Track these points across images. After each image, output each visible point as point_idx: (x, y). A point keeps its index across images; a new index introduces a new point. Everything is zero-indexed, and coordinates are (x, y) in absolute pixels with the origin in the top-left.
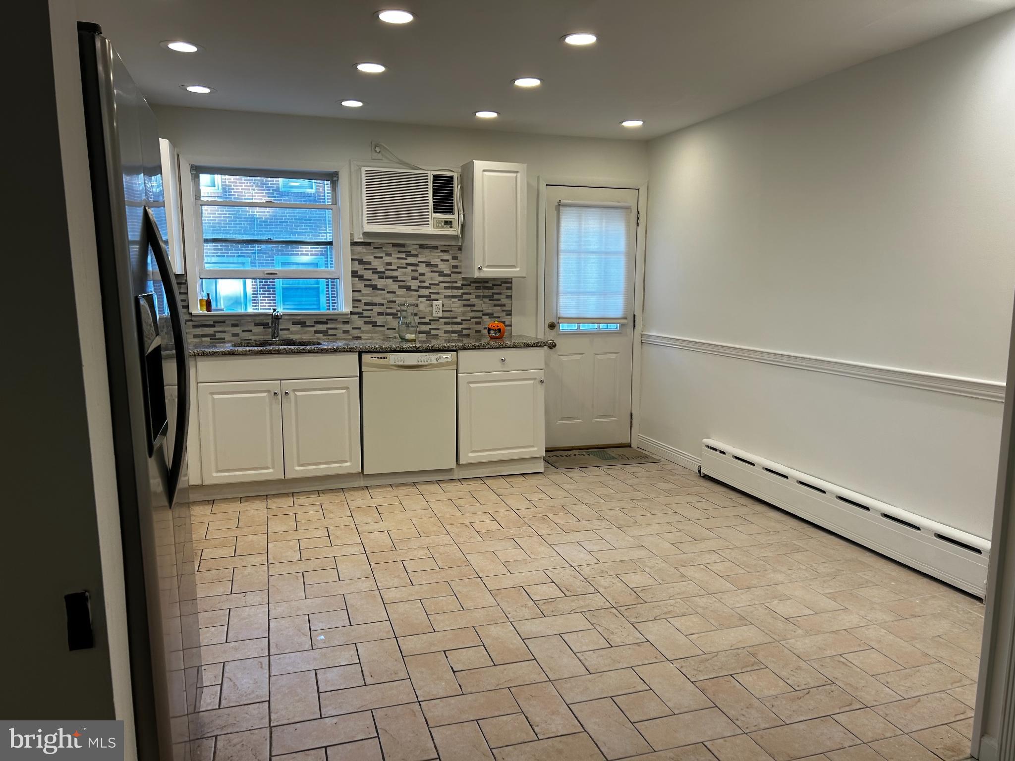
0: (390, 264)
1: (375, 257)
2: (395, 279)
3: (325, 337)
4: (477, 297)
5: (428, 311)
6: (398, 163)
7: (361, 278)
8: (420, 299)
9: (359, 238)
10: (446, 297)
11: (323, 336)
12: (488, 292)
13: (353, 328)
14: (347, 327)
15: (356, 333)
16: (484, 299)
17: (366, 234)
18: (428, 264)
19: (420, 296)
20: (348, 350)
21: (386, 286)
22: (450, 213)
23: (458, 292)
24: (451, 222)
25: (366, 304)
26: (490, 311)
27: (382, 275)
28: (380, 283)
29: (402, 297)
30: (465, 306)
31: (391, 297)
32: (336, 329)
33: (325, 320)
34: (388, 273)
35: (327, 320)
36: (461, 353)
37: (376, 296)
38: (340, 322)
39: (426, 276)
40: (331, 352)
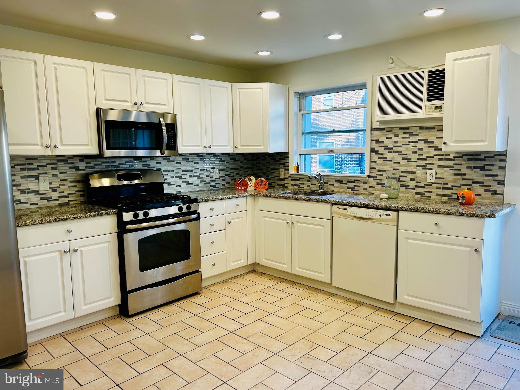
0: (396, 142)
1: (387, 138)
2: (400, 153)
3: (353, 192)
4: (468, 167)
5: (424, 178)
6: (405, 68)
7: (377, 152)
8: (418, 168)
9: (376, 126)
10: (439, 167)
11: (352, 190)
12: (481, 164)
13: (370, 187)
14: (366, 186)
15: (371, 190)
16: (475, 170)
17: (381, 122)
18: (426, 141)
19: (418, 166)
20: (323, 201)
21: (393, 158)
22: (440, 99)
23: (451, 163)
24: (441, 107)
25: (379, 171)
26: (481, 180)
27: (390, 150)
28: (389, 156)
29: (404, 166)
30: (456, 174)
31: (396, 166)
32: (359, 186)
33: (353, 180)
34: (395, 149)
35: (354, 180)
36: (401, 213)
37: (386, 165)
38: (361, 182)
39: (423, 150)
40: (314, 201)
